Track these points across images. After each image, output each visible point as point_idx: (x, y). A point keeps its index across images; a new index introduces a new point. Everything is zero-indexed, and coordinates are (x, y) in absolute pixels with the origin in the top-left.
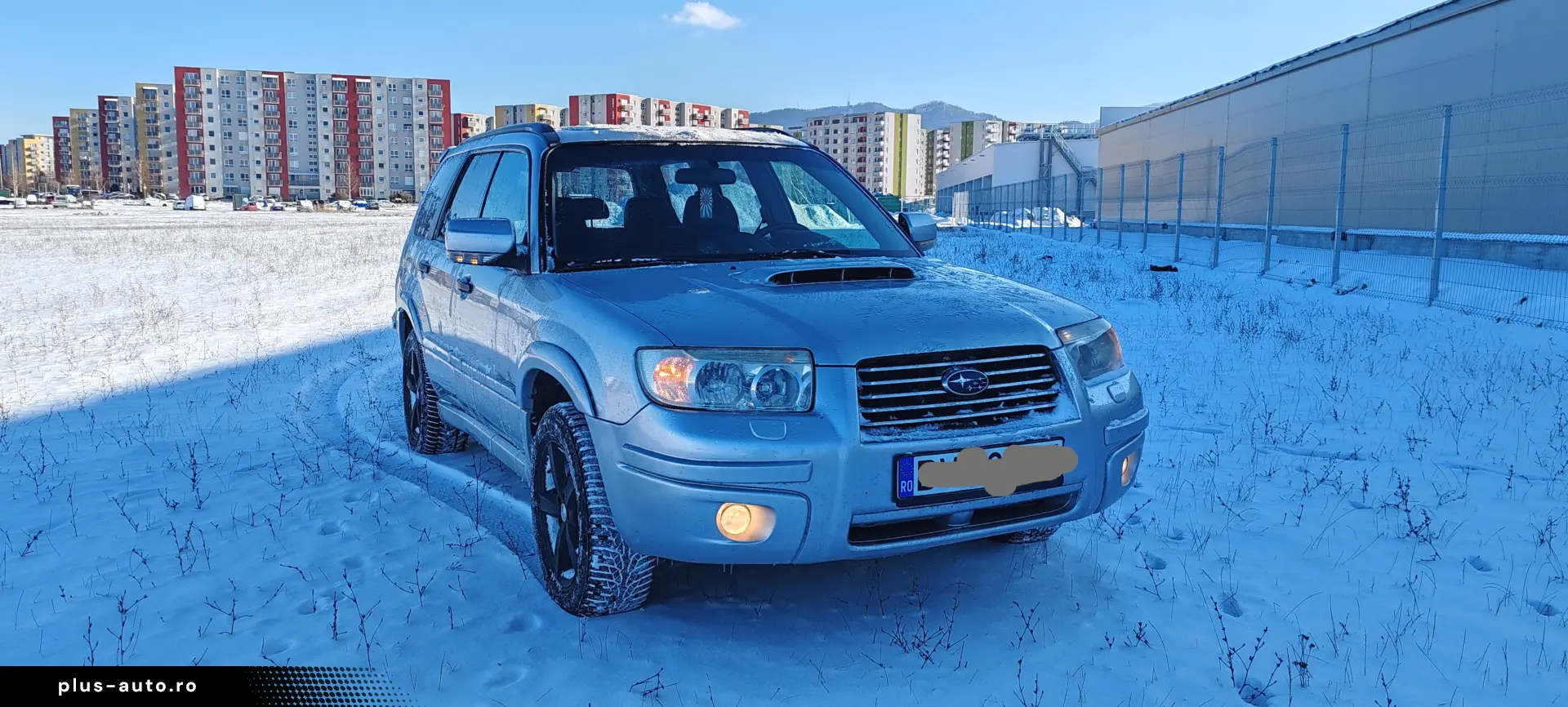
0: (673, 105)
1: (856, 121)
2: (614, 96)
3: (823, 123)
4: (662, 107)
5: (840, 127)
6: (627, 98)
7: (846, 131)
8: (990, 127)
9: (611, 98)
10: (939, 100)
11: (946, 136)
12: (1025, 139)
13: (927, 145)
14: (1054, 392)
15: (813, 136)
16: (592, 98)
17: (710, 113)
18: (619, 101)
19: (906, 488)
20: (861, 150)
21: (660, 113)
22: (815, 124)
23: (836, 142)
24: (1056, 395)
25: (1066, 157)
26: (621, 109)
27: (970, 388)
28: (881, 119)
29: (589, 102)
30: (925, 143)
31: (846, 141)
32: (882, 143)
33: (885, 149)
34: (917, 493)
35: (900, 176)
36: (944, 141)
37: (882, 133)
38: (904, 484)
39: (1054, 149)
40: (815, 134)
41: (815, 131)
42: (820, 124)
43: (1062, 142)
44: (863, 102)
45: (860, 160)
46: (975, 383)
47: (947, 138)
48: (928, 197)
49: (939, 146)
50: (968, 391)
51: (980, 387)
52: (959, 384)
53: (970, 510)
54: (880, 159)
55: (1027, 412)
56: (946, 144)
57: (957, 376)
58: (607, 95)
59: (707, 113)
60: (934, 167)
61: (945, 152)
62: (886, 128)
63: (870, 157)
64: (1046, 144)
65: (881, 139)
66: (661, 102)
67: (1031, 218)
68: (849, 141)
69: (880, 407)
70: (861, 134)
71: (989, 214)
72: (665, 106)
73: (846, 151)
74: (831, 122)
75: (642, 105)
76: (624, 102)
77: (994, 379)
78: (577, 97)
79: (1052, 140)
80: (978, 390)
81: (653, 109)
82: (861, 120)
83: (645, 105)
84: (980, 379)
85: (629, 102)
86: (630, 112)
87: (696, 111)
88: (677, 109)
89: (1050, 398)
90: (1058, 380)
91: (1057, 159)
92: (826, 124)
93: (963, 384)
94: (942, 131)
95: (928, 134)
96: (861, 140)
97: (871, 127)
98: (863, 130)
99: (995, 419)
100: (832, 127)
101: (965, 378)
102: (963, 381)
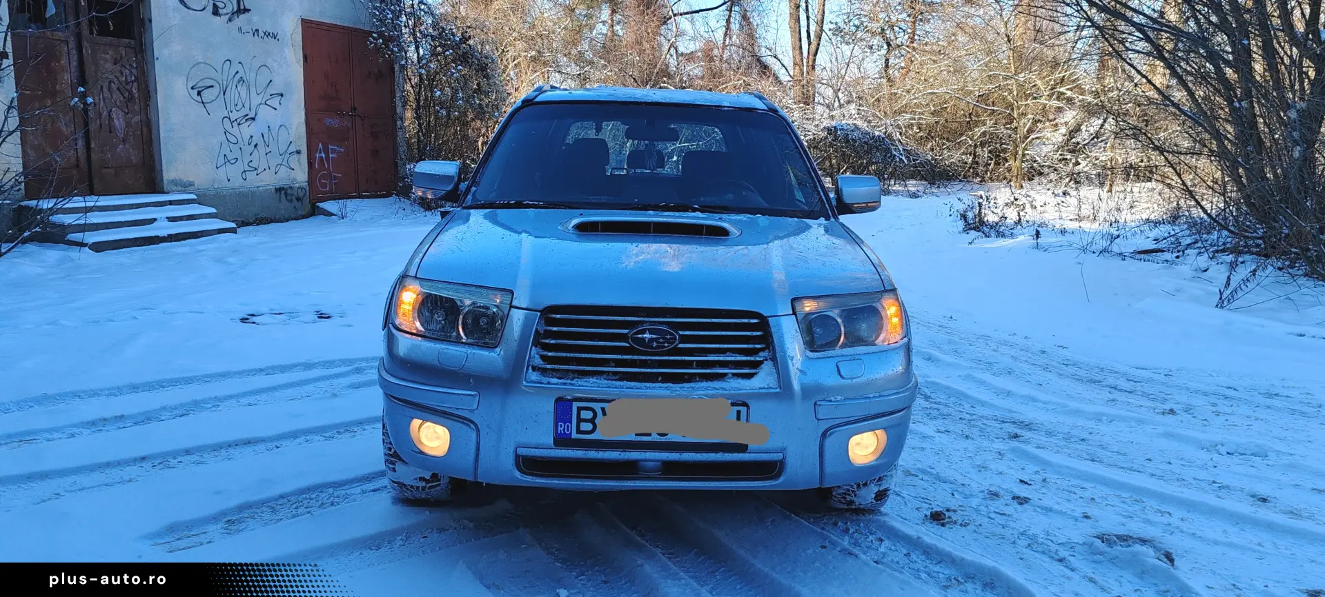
14: (762, 359)
19: (564, 430)
24: (761, 362)
27: (655, 344)
34: (575, 435)
38: (561, 426)
46: (661, 340)
50: (652, 347)
51: (666, 345)
52: (644, 339)
53: (658, 461)
55: (725, 375)
57: (643, 332)
69: (557, 351)
77: (685, 339)
80: (665, 347)
84: (669, 337)
89: (756, 365)
90: (767, 348)
93: (647, 340)
99: (686, 377)
101: (650, 334)
102: (647, 336)
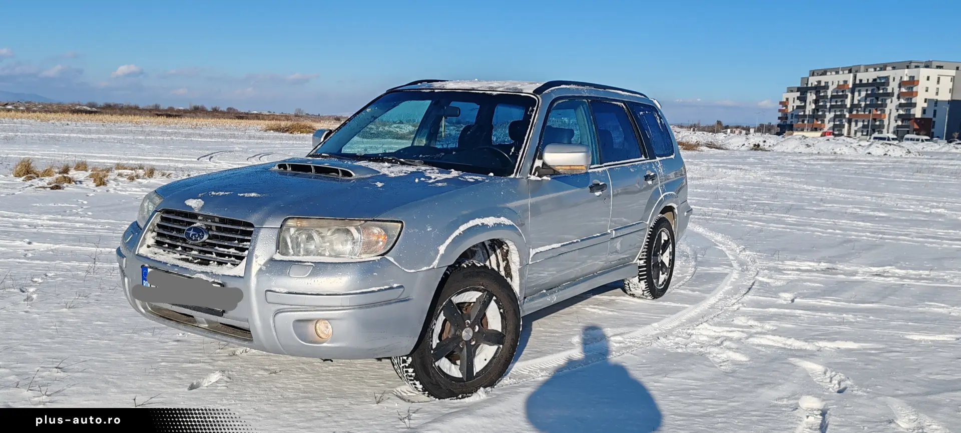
27: (193, 238)
38: (144, 283)
46: (197, 236)
52: (190, 234)
55: (226, 264)
57: (191, 229)
80: (197, 240)
84: (200, 234)
101: (194, 231)
102: (192, 232)
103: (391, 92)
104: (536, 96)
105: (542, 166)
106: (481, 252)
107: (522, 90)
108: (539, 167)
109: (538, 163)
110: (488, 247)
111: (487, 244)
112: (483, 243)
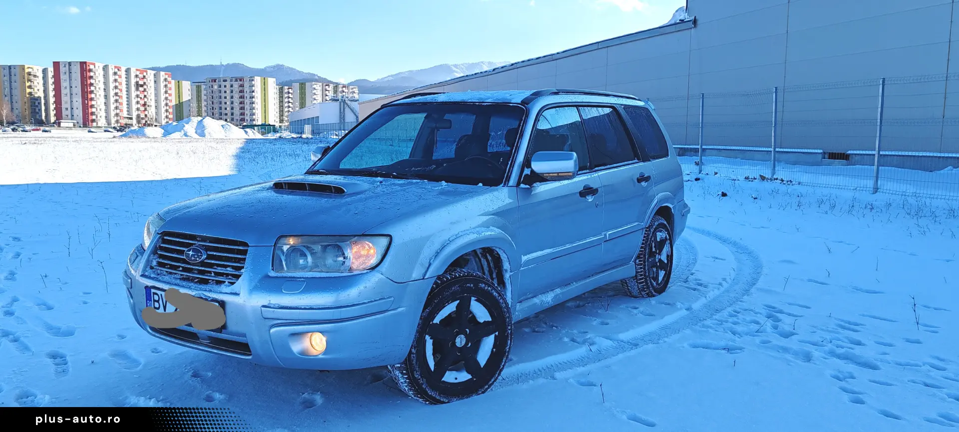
0: (123, 69)
1: (238, 81)
2: (85, 63)
3: (217, 81)
4: (116, 70)
5: (228, 84)
6: (94, 64)
7: (232, 86)
8: (315, 86)
9: (83, 64)
10: (281, 64)
11: (290, 90)
12: (333, 101)
13: (279, 95)
15: (212, 89)
16: (70, 64)
17: (147, 74)
18: (89, 66)
20: (241, 97)
21: (115, 74)
22: (212, 82)
23: (225, 92)
25: (351, 109)
26: (90, 70)
28: (253, 80)
29: (67, 66)
30: (278, 94)
31: (232, 92)
32: (253, 94)
33: (256, 97)
35: (265, 113)
36: (289, 93)
37: (253, 88)
39: (346, 106)
40: (212, 87)
41: (212, 86)
42: (215, 81)
43: (349, 102)
44: (231, 62)
45: (241, 103)
46: (196, 256)
47: (290, 91)
48: (281, 124)
49: (286, 95)
54: (253, 103)
56: (290, 95)
58: (80, 62)
59: (145, 74)
60: (284, 107)
61: (290, 99)
62: (256, 85)
63: (247, 101)
64: (342, 103)
65: (253, 92)
66: (116, 67)
67: (336, 135)
68: (234, 92)
70: (241, 88)
71: (319, 134)
72: (118, 70)
73: (232, 97)
74: (222, 81)
75: (103, 69)
76: (92, 67)
78: (59, 62)
79: (344, 102)
81: (111, 72)
82: (241, 80)
83: (105, 68)
84: (200, 254)
85: (95, 67)
86: (96, 72)
87: (138, 73)
88: (126, 71)
91: (347, 110)
92: (219, 82)
94: (287, 87)
95: (279, 88)
96: (241, 92)
97: (246, 85)
98: (242, 86)
100: (223, 84)
101: (192, 251)
102: (191, 253)
103: (386, 107)
104: (524, 106)
105: (531, 173)
106: (473, 260)
107: (511, 100)
108: (528, 175)
109: (527, 171)
110: (480, 255)
111: (478, 252)
112: (475, 251)
